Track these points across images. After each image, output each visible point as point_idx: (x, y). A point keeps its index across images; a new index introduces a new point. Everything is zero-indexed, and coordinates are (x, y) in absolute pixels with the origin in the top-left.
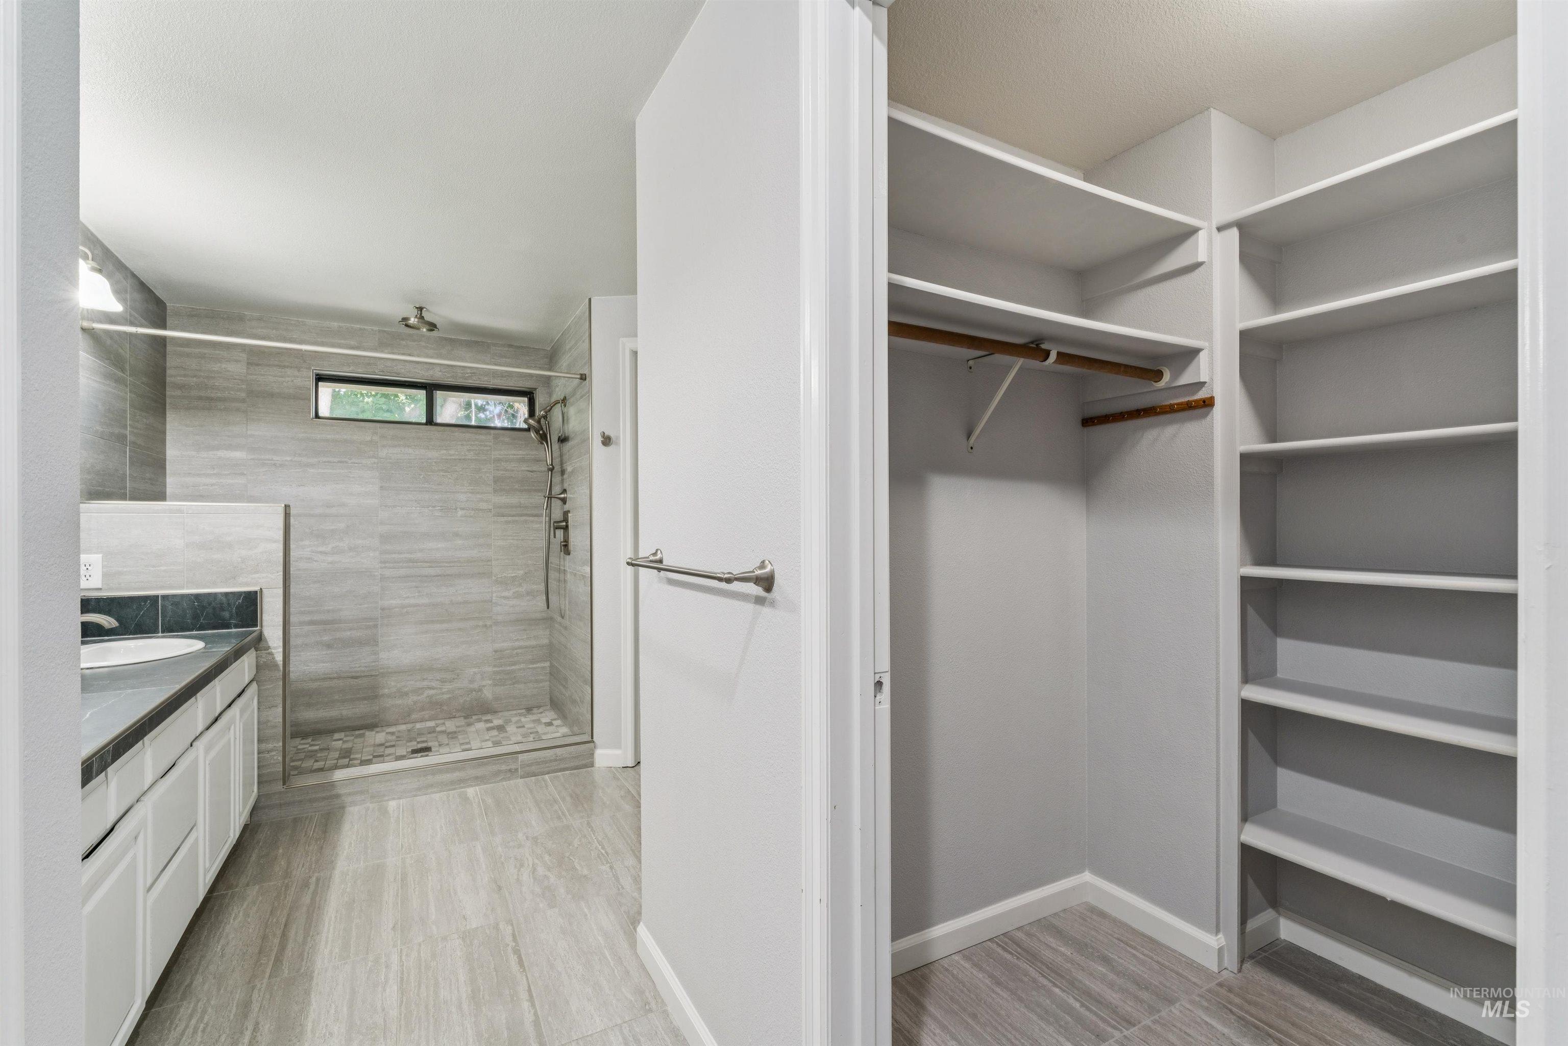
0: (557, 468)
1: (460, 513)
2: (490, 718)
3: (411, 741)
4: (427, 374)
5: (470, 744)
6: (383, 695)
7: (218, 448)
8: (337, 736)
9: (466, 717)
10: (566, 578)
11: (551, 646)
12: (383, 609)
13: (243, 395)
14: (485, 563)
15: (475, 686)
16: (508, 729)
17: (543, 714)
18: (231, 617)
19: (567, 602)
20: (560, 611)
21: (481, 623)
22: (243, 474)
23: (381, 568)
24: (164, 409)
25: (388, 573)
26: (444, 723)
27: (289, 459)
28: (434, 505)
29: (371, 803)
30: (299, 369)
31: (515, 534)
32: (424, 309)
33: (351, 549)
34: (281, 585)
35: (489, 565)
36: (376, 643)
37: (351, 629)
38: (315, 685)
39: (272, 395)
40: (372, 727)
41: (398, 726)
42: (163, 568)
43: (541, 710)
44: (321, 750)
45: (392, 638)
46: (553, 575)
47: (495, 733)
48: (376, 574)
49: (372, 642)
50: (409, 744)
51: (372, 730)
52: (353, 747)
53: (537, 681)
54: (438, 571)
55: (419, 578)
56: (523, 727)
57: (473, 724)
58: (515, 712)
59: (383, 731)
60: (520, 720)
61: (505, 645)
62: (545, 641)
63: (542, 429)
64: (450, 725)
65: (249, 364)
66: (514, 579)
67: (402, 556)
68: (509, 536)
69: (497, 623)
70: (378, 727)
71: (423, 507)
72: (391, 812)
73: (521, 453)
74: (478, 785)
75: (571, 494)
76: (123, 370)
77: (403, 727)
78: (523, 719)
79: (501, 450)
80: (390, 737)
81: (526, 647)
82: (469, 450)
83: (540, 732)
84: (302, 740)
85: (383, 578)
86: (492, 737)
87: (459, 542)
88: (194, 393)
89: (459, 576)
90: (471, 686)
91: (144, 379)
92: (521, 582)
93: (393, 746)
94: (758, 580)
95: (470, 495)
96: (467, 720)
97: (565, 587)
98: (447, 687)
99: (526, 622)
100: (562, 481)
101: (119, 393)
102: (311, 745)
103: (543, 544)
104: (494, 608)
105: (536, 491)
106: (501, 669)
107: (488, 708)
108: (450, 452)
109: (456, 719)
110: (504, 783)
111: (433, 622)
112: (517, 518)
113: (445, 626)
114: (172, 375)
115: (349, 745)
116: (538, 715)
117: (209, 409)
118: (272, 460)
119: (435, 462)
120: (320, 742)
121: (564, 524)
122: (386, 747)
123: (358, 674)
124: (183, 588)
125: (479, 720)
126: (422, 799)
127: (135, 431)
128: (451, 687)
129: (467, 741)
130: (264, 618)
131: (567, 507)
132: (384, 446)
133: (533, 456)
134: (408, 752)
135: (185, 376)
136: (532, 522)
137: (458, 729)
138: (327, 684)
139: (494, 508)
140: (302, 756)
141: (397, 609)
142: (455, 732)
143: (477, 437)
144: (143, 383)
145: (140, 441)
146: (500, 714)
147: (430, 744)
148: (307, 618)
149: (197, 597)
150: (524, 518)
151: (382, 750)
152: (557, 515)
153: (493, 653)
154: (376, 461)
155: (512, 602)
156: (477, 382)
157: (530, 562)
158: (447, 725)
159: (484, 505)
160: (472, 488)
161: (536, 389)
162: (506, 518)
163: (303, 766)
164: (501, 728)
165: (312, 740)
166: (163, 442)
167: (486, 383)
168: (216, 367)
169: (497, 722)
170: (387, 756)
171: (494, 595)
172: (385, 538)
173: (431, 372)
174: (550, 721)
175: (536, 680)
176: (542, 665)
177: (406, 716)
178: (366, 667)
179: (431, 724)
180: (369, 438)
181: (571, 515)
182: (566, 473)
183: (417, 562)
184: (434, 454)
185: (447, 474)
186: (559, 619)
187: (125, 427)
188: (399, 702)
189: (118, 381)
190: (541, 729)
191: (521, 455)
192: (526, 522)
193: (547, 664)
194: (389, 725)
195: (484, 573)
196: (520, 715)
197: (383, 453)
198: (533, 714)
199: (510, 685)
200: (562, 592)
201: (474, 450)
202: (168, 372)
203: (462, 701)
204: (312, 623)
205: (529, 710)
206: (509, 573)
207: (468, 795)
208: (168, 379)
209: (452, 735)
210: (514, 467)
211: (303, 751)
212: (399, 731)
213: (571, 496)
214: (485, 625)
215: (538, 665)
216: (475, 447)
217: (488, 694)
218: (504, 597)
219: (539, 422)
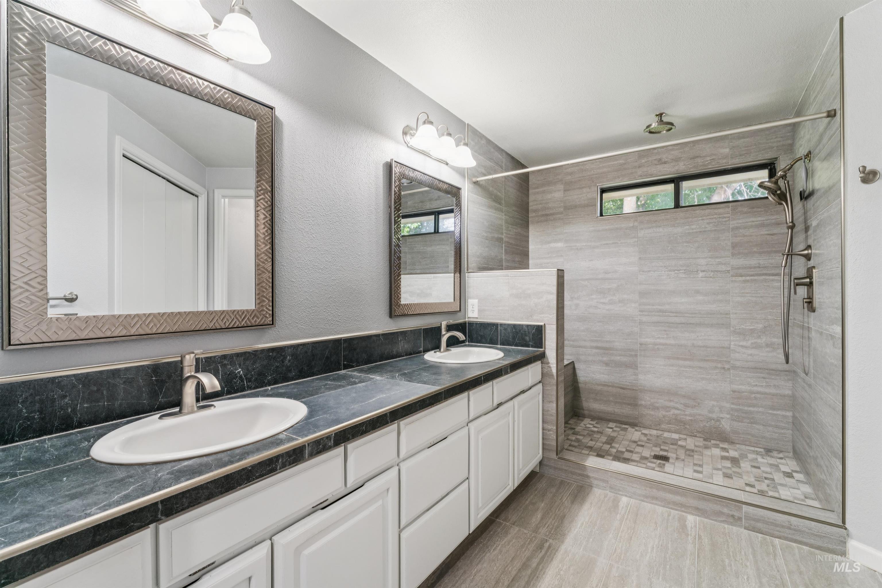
0: (800, 227)
1: (701, 274)
2: (727, 447)
3: (656, 446)
4: (673, 170)
5: (702, 467)
6: (641, 405)
7: (549, 242)
8: (611, 425)
9: (705, 440)
10: (810, 336)
11: (793, 397)
12: (641, 344)
13: (562, 209)
14: (724, 316)
15: (714, 416)
16: (742, 465)
17: (783, 461)
18: (530, 341)
19: (811, 360)
20: (804, 367)
21: (719, 365)
22: (562, 256)
23: (640, 315)
24: (528, 224)
25: (644, 319)
26: (686, 439)
27: (584, 244)
28: (679, 269)
29: (610, 491)
30: (590, 187)
31: (753, 292)
32: (664, 114)
33: (620, 301)
34: (555, 323)
35: (727, 318)
36: (636, 368)
37: (620, 355)
38: (599, 388)
39: (576, 207)
40: (633, 425)
41: (651, 430)
42: (500, 308)
43: (781, 455)
44: (598, 432)
45: (647, 366)
46: (793, 331)
47: (728, 464)
48: (636, 319)
49: (633, 366)
50: (654, 448)
51: (633, 428)
52: (617, 437)
53: (777, 427)
54: (683, 320)
55: (667, 324)
56: (759, 468)
57: (711, 448)
58: (752, 448)
59: (640, 431)
60: (757, 459)
61: (743, 388)
62: (787, 392)
63: (780, 189)
64: (690, 443)
65: (565, 191)
66: (752, 331)
67: (654, 307)
68: (747, 293)
69: (734, 367)
70: (637, 426)
71: (670, 271)
72: (620, 508)
73: (760, 219)
74: (699, 516)
75: (816, 249)
76: (500, 204)
77: (654, 432)
78: (760, 459)
79: (739, 219)
80: (645, 439)
81: (766, 393)
82: (708, 223)
83: (776, 481)
84: (591, 421)
85: (641, 323)
86: (724, 467)
87: (700, 298)
88: (540, 213)
89: (700, 325)
90: (710, 415)
91: (514, 208)
92: (759, 334)
93: (642, 446)
95: (710, 259)
96: (706, 443)
97: (809, 344)
98: (689, 411)
100: (807, 238)
101: (498, 216)
102: (594, 427)
103: (783, 300)
104: (732, 355)
105: (776, 252)
106: (738, 407)
107: (726, 438)
108: (692, 227)
109: (696, 439)
110: (726, 526)
111: (678, 359)
112: (756, 278)
113: (687, 363)
114: (532, 206)
115: (614, 434)
116: (777, 459)
117: (546, 221)
118: (576, 246)
119: (680, 236)
120: (599, 426)
121: (808, 280)
122: (638, 445)
123: (625, 387)
124: (508, 320)
125: (716, 446)
126: (648, 506)
127: (508, 236)
128: (692, 411)
129: (701, 463)
130: (546, 343)
131: (811, 263)
132: (642, 229)
133: (773, 221)
134: (651, 455)
135: (536, 205)
136: (773, 280)
137: (696, 449)
138: (605, 388)
139: (732, 270)
140: (586, 433)
141: (651, 346)
142: (693, 451)
143: (716, 212)
144: (513, 210)
145: (511, 241)
146: (738, 446)
147: (669, 455)
148: (594, 344)
149: (514, 326)
150: (764, 277)
151: (634, 447)
152: (799, 271)
153: (731, 392)
154: (636, 240)
155: (750, 352)
156: (716, 166)
157: (770, 317)
158: (688, 442)
159: (723, 268)
160: (712, 253)
161: (776, 158)
162: (744, 278)
163: (583, 441)
164: (735, 461)
165: (596, 423)
166: (528, 242)
167: (725, 164)
168: (549, 196)
169: (733, 453)
170: (635, 453)
171: (732, 343)
172: (643, 294)
173: (677, 168)
174: (790, 471)
175: (777, 425)
176: (784, 413)
177: (657, 425)
178: (630, 383)
179: (675, 436)
180: (631, 225)
181: (817, 270)
182: (810, 228)
183: (665, 312)
184: (679, 230)
185: (689, 244)
186: (803, 375)
187: (502, 234)
188: (652, 413)
189: (497, 209)
190: (778, 477)
191: (759, 221)
192: (765, 281)
193: (790, 414)
194: (645, 427)
195: (723, 324)
196: (758, 453)
197: (641, 234)
198: (772, 457)
199: (748, 423)
200: (806, 349)
201: (713, 222)
202: (530, 204)
203: (702, 425)
204: (597, 348)
205: (768, 451)
206: (748, 326)
207: (687, 523)
208: (530, 208)
209: (690, 453)
210: (753, 232)
211: (588, 429)
212: (651, 435)
213: (817, 252)
214: (724, 368)
215: (779, 412)
216: (714, 220)
217: (726, 425)
218: (742, 346)
219: (776, 183)
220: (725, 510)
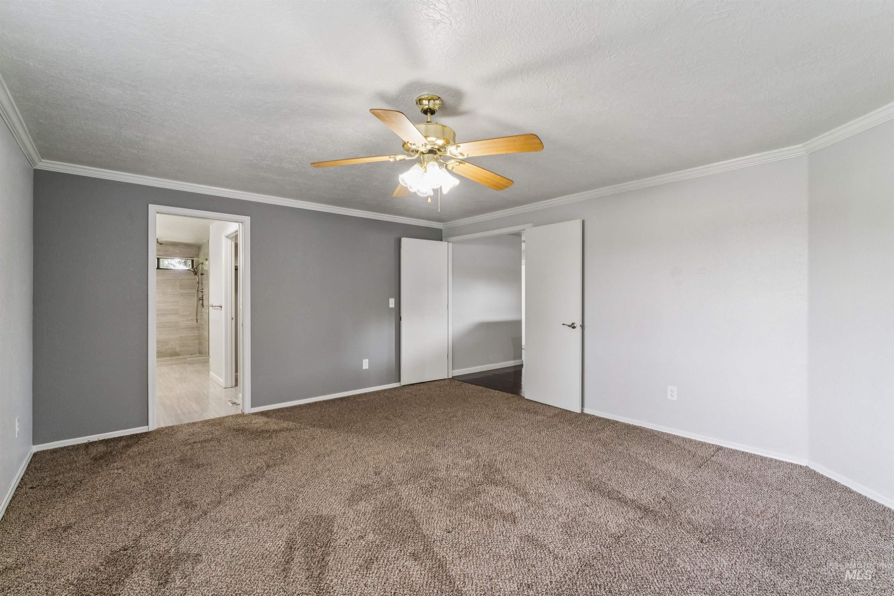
0: (200, 282)
1: (169, 295)
10: (202, 314)
14: (177, 310)
15: (173, 347)
19: (202, 321)
20: (200, 324)
21: (175, 328)
28: (160, 293)
31: (186, 302)
46: (199, 314)
54: (161, 313)
58: (187, 355)
61: (184, 335)
62: (198, 334)
63: (196, 271)
66: (186, 315)
68: (184, 302)
69: (181, 329)
75: (204, 290)
79: (182, 276)
81: (190, 336)
82: (171, 277)
87: (168, 304)
89: (168, 314)
94: (220, 307)
95: (172, 290)
97: (202, 317)
98: (164, 347)
99: (192, 328)
100: (202, 286)
103: (196, 304)
104: (180, 324)
105: (193, 289)
106: (182, 342)
108: (165, 277)
111: (160, 328)
112: (187, 297)
113: (163, 329)
119: (160, 280)
121: (202, 299)
131: (203, 294)
133: (193, 279)
136: (192, 298)
139: (179, 294)
143: (174, 273)
152: (200, 296)
153: (180, 337)
155: (185, 322)
157: (191, 310)
159: (176, 293)
160: (173, 288)
162: (184, 297)
171: (180, 320)
175: (194, 346)
176: (196, 341)
181: (204, 296)
182: (203, 284)
184: (160, 278)
185: (164, 284)
186: (201, 326)
191: (188, 279)
192: (190, 298)
193: (198, 341)
195: (176, 314)
199: (185, 347)
203: (169, 352)
206: (184, 313)
210: (186, 282)
214: (177, 329)
215: (195, 341)
216: (173, 276)
217: (178, 349)
218: (183, 321)
219: (194, 270)
220: (183, 361)
